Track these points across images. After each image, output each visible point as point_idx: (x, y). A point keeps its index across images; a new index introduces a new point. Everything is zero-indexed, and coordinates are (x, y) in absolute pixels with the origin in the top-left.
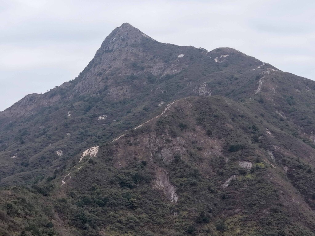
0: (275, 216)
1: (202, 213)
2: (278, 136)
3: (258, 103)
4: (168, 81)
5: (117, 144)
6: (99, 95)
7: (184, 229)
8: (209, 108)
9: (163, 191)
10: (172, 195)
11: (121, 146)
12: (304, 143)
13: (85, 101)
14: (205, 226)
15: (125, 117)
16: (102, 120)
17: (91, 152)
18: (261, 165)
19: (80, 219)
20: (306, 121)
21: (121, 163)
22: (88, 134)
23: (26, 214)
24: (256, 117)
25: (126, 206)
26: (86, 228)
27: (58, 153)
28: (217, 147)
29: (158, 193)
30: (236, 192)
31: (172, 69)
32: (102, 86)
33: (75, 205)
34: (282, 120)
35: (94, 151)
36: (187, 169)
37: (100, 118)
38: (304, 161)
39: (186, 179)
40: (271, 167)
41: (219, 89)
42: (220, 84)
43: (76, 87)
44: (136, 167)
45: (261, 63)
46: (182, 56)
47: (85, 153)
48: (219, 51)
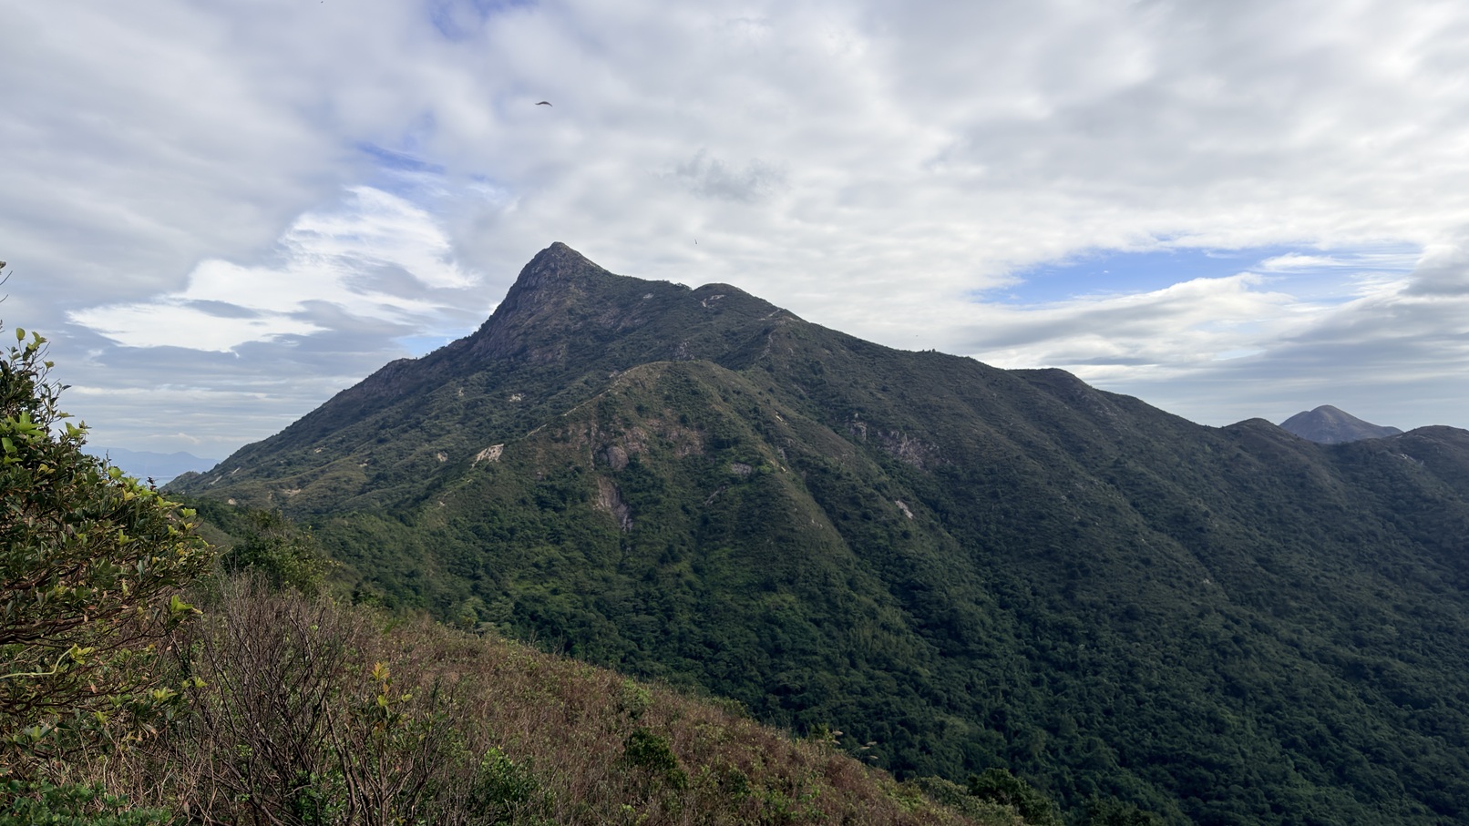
0: (785, 547)
1: (671, 546)
2: (795, 423)
3: (766, 372)
4: (627, 338)
5: (534, 440)
6: (512, 360)
7: (640, 572)
8: (686, 381)
9: (609, 514)
10: (625, 521)
11: (540, 443)
12: (834, 434)
13: (488, 371)
14: (675, 567)
15: (554, 397)
16: (515, 402)
17: (490, 453)
18: (764, 468)
19: (469, 563)
20: (839, 398)
21: (541, 471)
22: (492, 425)
23: (375, 557)
24: (760, 393)
25: (547, 539)
26: (479, 578)
27: (439, 456)
28: (698, 443)
29: (600, 517)
30: (726, 512)
31: (634, 318)
32: (518, 345)
33: (460, 541)
34: (801, 397)
35: (496, 452)
36: (648, 479)
37: (514, 398)
38: (832, 461)
39: (647, 494)
40: (781, 470)
41: (706, 349)
42: (707, 342)
43: (476, 347)
44: (565, 476)
45: (773, 308)
46: (649, 296)
47: (481, 456)
48: (708, 290)
